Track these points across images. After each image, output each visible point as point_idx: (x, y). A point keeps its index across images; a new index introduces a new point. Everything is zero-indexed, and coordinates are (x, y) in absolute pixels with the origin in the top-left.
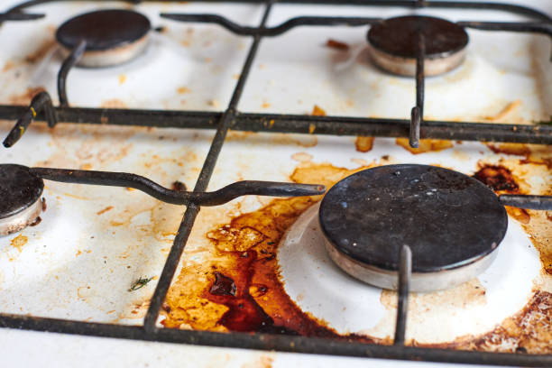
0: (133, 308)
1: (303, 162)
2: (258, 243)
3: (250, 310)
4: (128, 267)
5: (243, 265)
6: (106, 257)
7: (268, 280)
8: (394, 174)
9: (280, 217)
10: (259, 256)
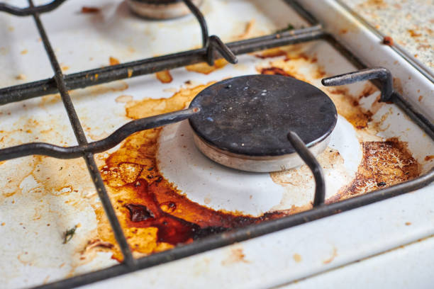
0: (79, 256)
1: (128, 103)
2: (140, 172)
3: (174, 224)
4: (48, 225)
5: (142, 192)
6: (21, 224)
7: (170, 197)
8: (228, 88)
9: (143, 148)
10: (149, 182)
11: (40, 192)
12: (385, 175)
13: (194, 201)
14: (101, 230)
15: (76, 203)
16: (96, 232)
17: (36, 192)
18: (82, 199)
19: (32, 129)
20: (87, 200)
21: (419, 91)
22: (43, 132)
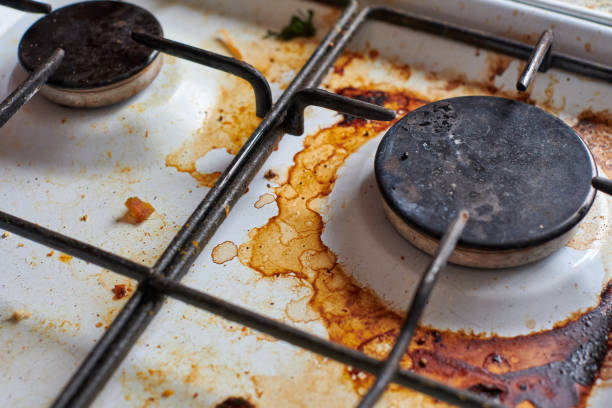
7: (480, 350)
9: (352, 308)
10: (428, 348)
13: (514, 335)
21: (579, 39)
22: (188, 380)
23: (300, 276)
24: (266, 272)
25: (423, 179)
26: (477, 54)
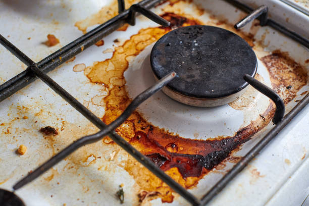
2: (134, 126)
3: (185, 160)
4: (99, 193)
5: (146, 142)
6: (78, 200)
7: (168, 140)
8: (168, 45)
9: (121, 105)
10: (145, 132)
11: (72, 167)
12: (286, 79)
13: (186, 138)
14: (139, 183)
15: (106, 167)
16: (138, 186)
17: (69, 168)
18: (108, 163)
19: (26, 115)
20: (112, 162)
21: (284, 15)
22: (37, 115)
23: (106, 86)
24: (93, 81)
25: (171, 56)
26: (236, 11)
